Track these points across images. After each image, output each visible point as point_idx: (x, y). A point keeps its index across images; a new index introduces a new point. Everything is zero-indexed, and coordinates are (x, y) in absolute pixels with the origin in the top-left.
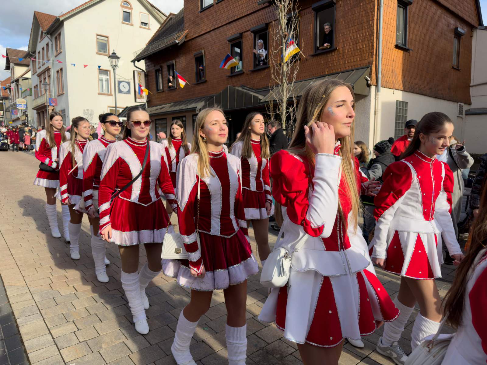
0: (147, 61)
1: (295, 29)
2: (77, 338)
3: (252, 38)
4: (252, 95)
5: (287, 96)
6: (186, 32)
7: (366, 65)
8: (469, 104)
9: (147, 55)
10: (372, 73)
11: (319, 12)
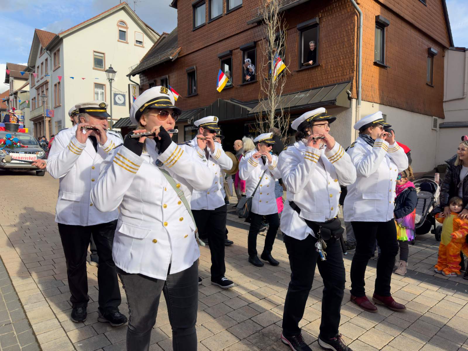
0: (142, 76)
1: (282, 45)
3: (241, 55)
4: (241, 107)
5: (275, 107)
6: (180, 48)
7: (347, 80)
8: (443, 118)
9: (142, 70)
10: (353, 88)
11: (303, 31)
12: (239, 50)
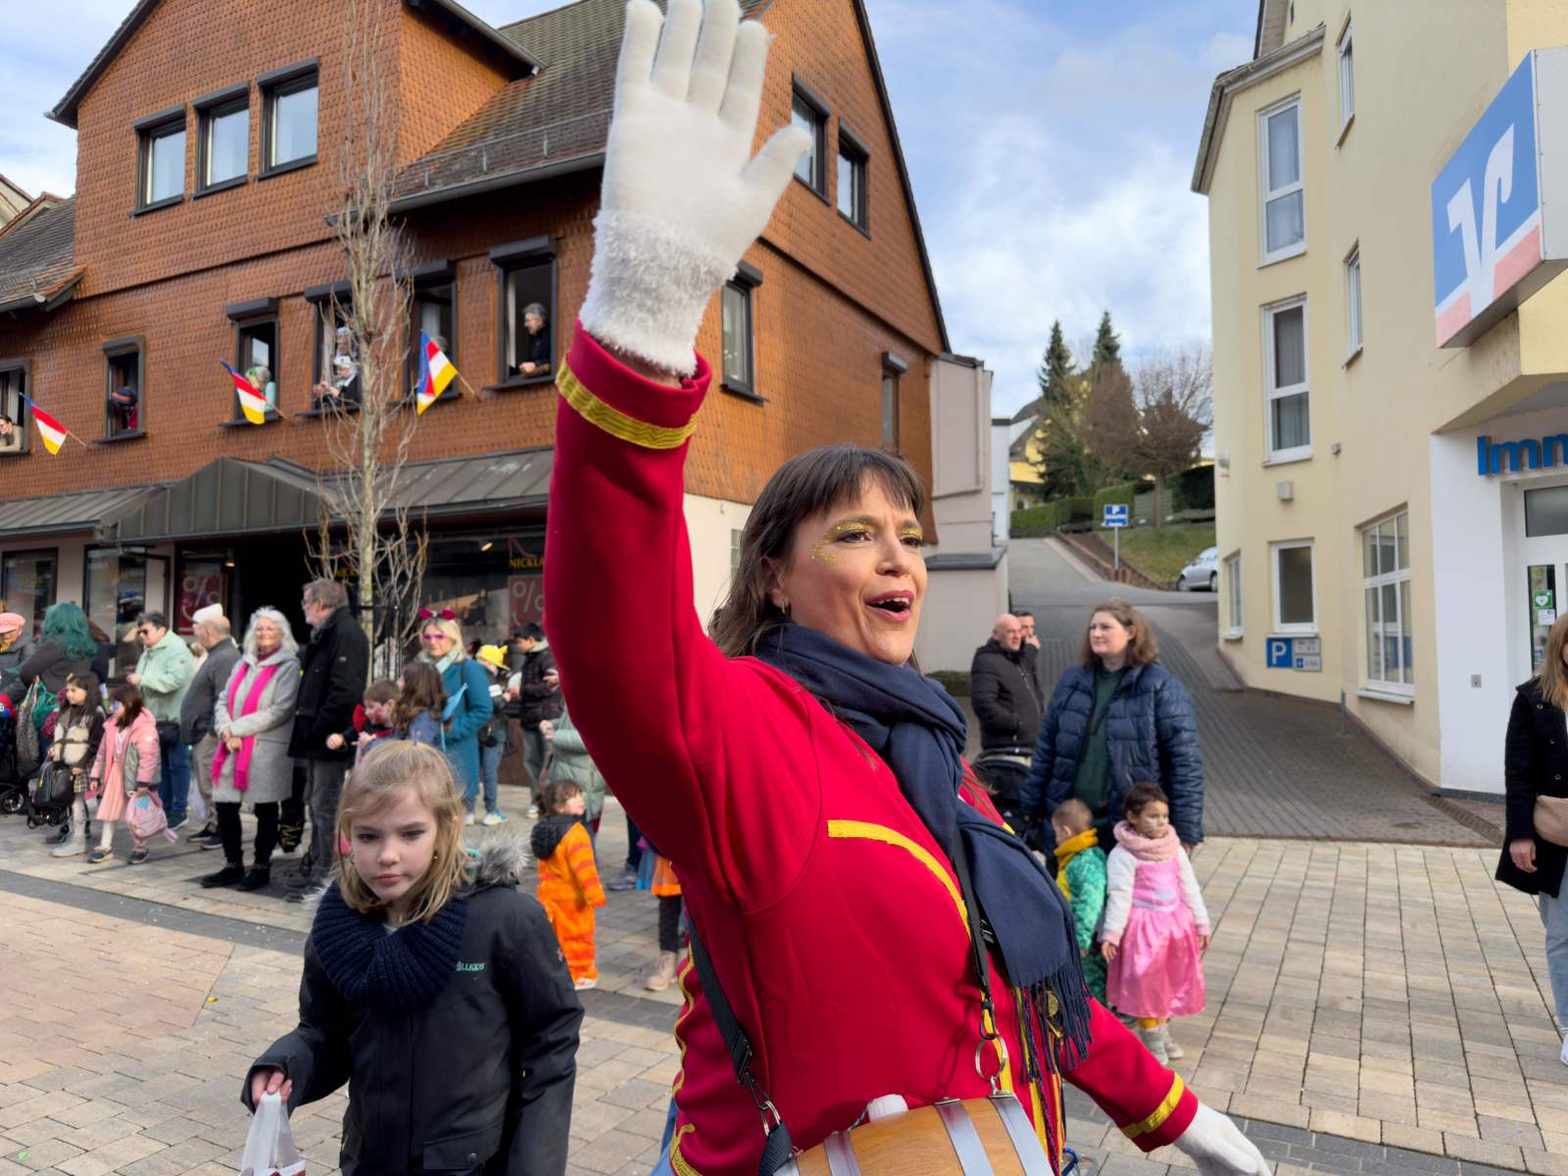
3: (311, 318)
4: (300, 490)
5: (376, 508)
6: (80, 270)
8: (935, 543)
11: (513, 270)
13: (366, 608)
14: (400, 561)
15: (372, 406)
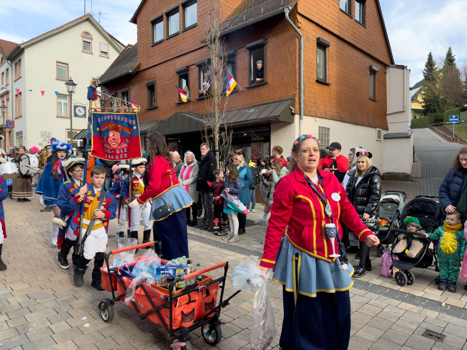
0: (103, 88)
2: (8, 325)
3: (197, 71)
4: (197, 120)
6: (138, 63)
7: (291, 97)
8: (387, 129)
9: (103, 83)
10: (296, 104)
11: (253, 50)
12: (195, 66)
13: (217, 151)
14: (225, 138)
15: (217, 93)
